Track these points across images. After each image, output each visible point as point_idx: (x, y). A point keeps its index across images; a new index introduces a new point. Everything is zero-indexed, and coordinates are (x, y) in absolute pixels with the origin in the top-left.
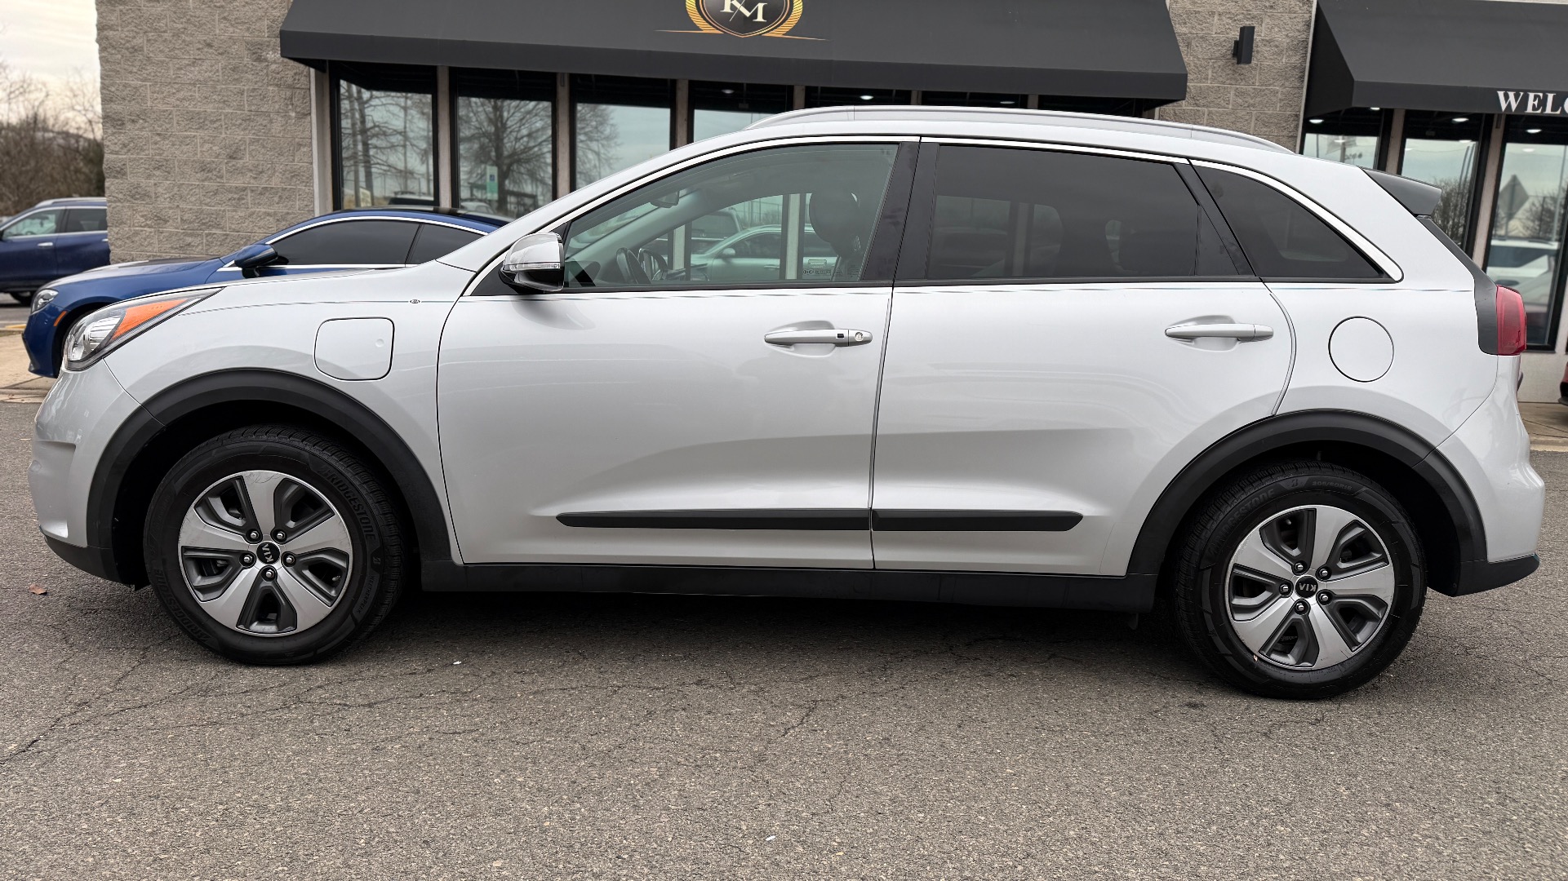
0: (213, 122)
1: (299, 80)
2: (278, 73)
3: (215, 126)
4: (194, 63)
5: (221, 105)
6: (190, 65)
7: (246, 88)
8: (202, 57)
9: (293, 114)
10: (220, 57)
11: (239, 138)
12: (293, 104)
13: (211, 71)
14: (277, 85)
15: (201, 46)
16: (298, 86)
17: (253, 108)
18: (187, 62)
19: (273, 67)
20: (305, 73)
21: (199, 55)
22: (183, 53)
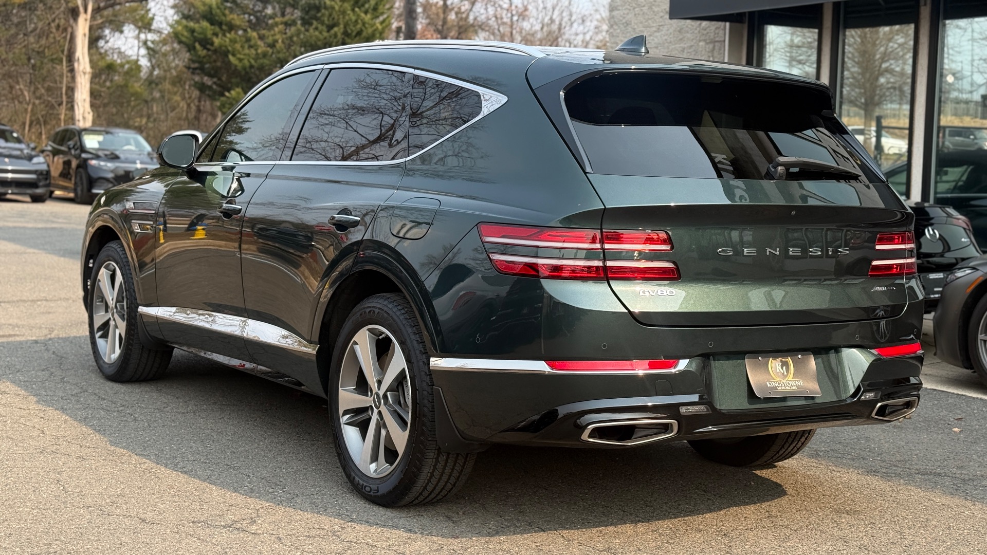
1: (718, 33)
2: (705, 30)
4: (658, 29)
6: (655, 31)
8: (663, 23)
13: (667, 35)
14: (705, 40)
16: (717, 39)
20: (722, 27)
21: (661, 22)
22: (653, 23)
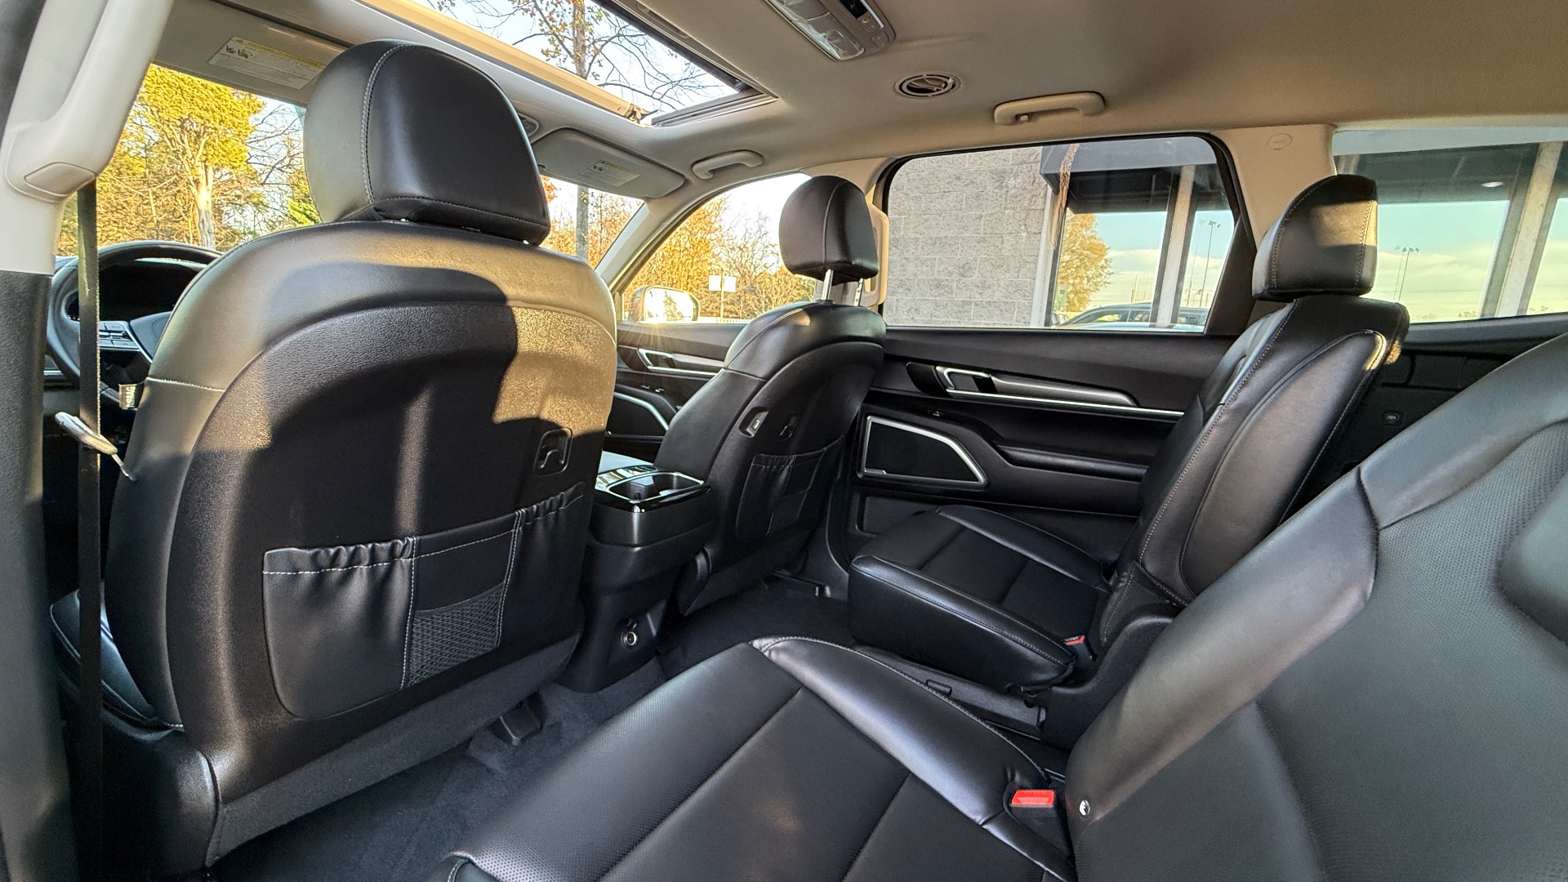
0: (949, 245)
1: (1035, 202)
2: (1017, 197)
3: (953, 249)
4: (942, 195)
5: (961, 230)
6: (939, 198)
7: (984, 214)
8: (950, 189)
9: (1024, 234)
10: (965, 188)
11: (972, 258)
12: (1025, 225)
13: (957, 201)
14: (1013, 208)
15: (951, 180)
16: (1033, 207)
17: (988, 231)
18: (937, 195)
19: (1013, 191)
20: (1042, 195)
21: (947, 188)
22: (935, 188)
